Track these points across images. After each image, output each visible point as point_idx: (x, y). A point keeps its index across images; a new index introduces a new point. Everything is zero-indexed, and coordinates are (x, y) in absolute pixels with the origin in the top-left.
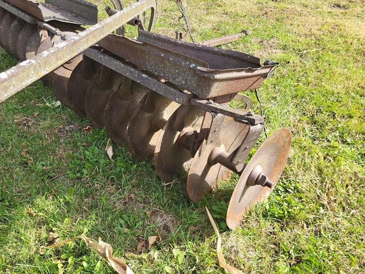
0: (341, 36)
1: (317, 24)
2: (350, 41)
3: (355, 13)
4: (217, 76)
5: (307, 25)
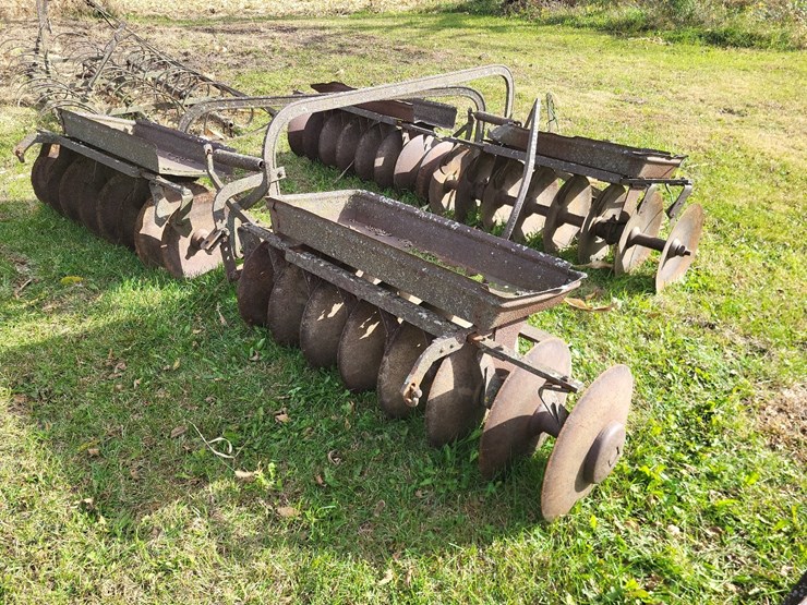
0: (739, 149)
1: (703, 134)
2: (751, 155)
3: (756, 121)
4: (649, 158)
5: (689, 136)
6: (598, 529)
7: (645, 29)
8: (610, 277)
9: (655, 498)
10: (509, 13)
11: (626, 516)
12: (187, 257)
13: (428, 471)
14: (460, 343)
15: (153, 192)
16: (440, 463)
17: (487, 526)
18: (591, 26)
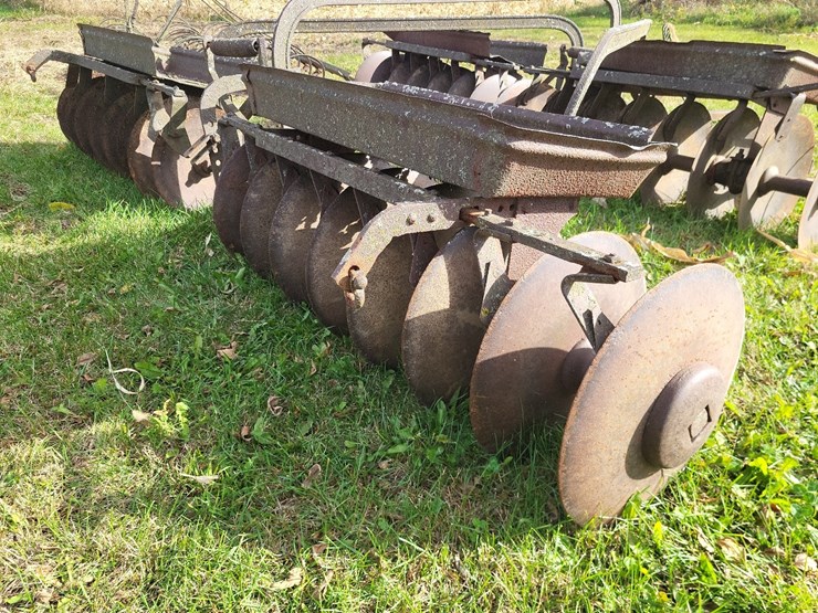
6: (667, 546)
7: (800, 25)
8: (731, 231)
9: (774, 509)
10: (640, 14)
11: (720, 534)
12: (189, 184)
13: (403, 434)
14: (448, 217)
15: (151, 101)
16: (429, 427)
17: (475, 521)
18: (735, 23)
